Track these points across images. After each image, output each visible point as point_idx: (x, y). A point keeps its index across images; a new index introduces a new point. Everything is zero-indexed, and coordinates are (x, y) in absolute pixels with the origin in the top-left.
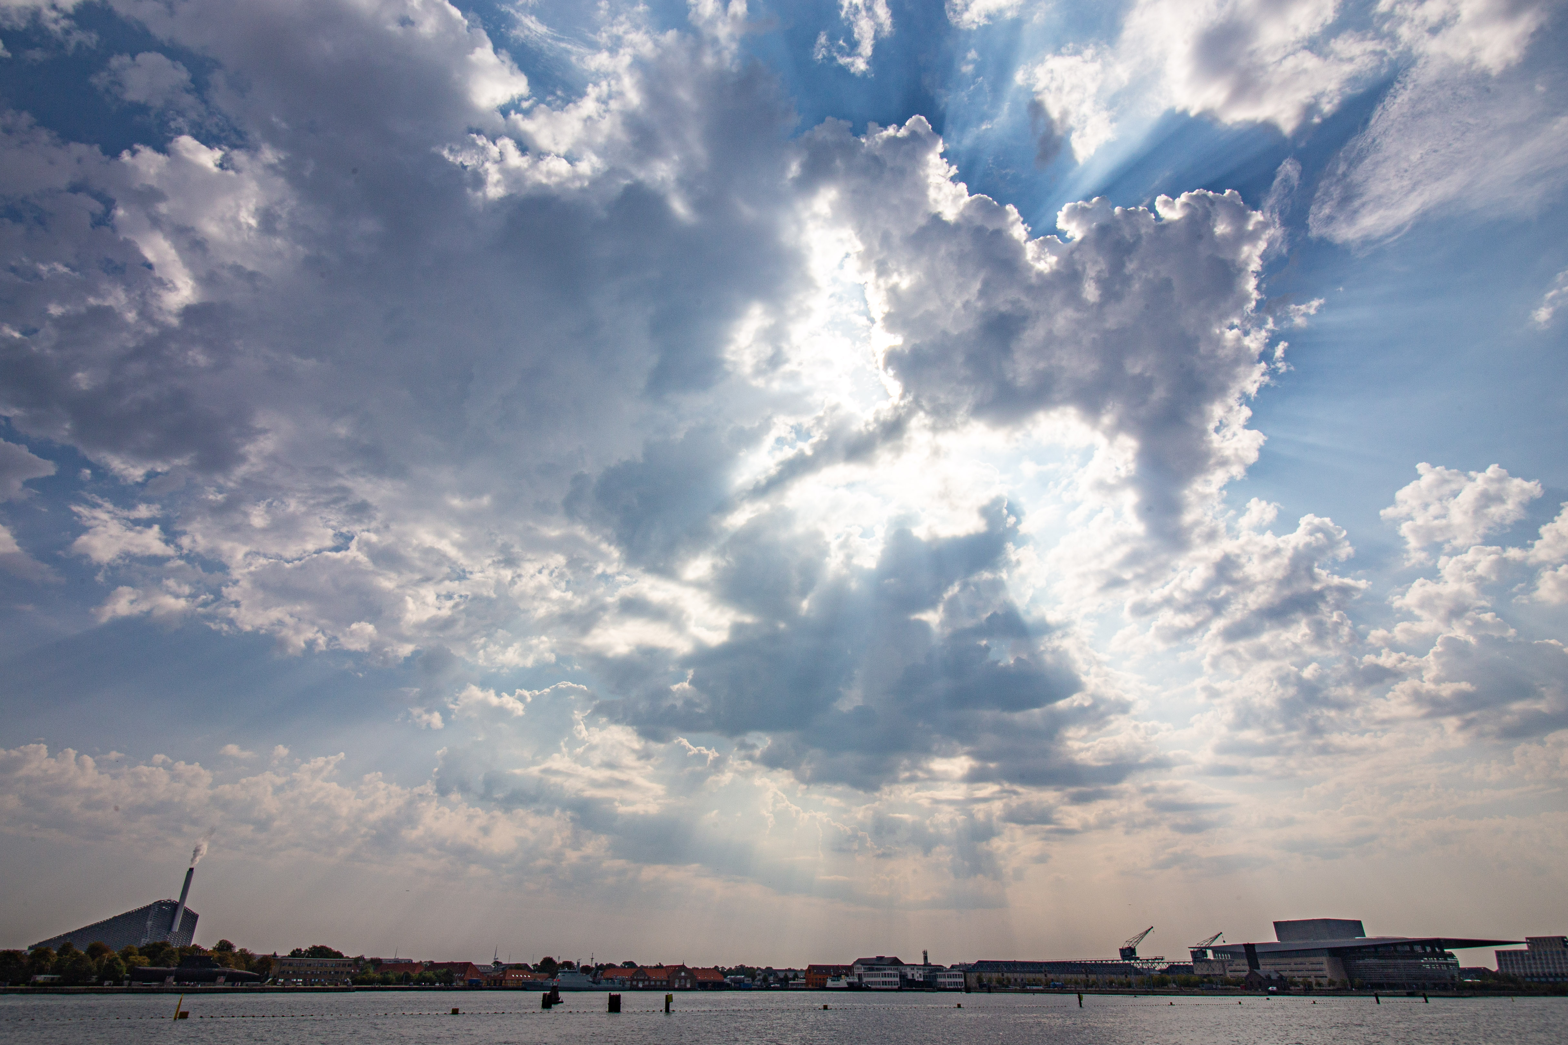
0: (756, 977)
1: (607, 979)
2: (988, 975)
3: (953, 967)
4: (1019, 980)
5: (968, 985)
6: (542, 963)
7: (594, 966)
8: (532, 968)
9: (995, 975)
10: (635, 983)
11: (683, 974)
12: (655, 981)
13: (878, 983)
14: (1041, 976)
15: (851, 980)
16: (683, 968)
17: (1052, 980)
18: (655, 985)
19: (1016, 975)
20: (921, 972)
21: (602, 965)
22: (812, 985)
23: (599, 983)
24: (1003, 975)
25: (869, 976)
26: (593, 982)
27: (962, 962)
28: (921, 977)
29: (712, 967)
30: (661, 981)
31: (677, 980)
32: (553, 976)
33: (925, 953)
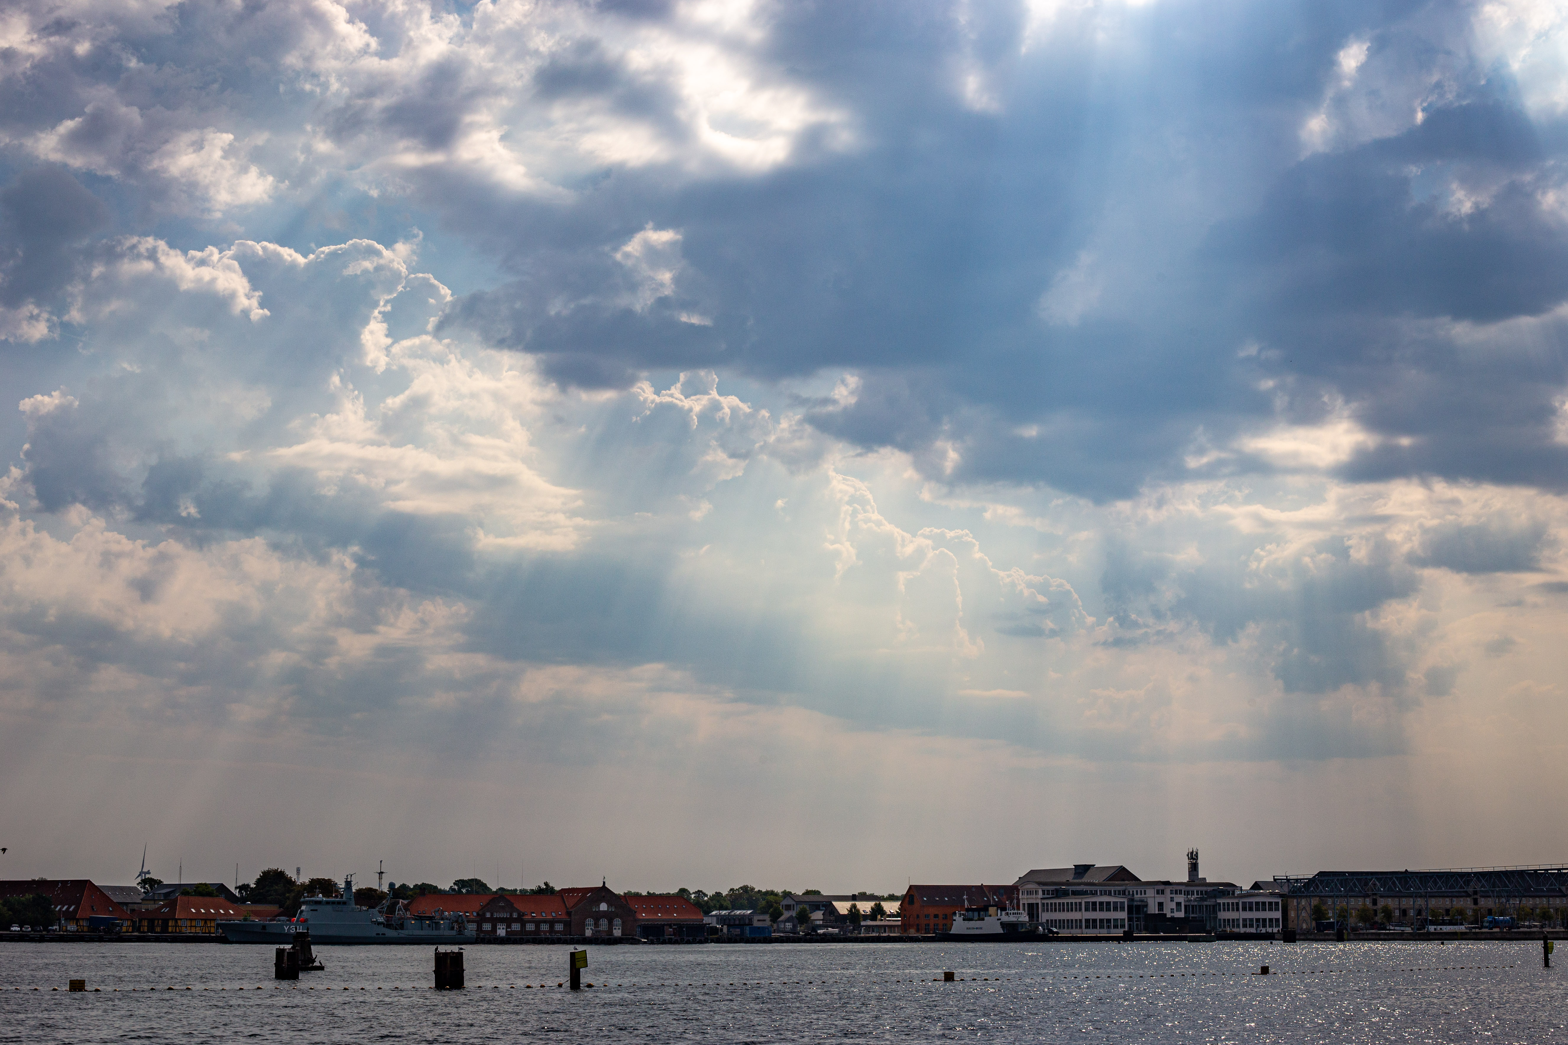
0: (781, 914)
1: (420, 918)
2: (1341, 903)
3: (1256, 886)
4: (1412, 913)
5: (1291, 925)
6: (258, 882)
7: (385, 889)
8: (236, 893)
9: (1357, 903)
10: (487, 927)
11: (603, 907)
12: (538, 923)
13: (1077, 923)
14: (1465, 904)
15: (1012, 919)
16: (603, 893)
17: (1490, 912)
18: (538, 930)
19: (1406, 903)
20: (1181, 898)
21: (403, 886)
22: (918, 931)
23: (402, 927)
24: (1375, 903)
25: (1054, 908)
26: (388, 925)
27: (1281, 874)
28: (1179, 910)
29: (674, 890)
30: (552, 923)
31: (590, 921)
32: (290, 911)
33: (1193, 857)
